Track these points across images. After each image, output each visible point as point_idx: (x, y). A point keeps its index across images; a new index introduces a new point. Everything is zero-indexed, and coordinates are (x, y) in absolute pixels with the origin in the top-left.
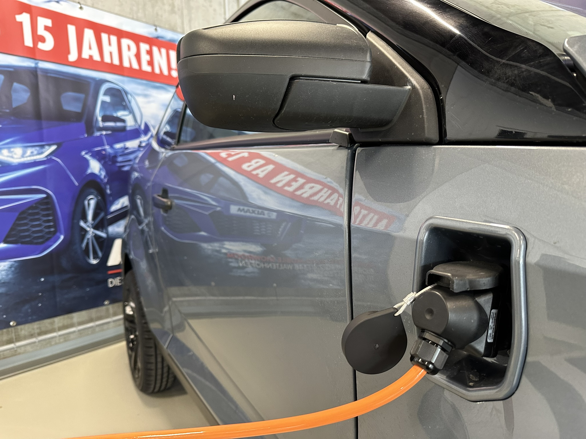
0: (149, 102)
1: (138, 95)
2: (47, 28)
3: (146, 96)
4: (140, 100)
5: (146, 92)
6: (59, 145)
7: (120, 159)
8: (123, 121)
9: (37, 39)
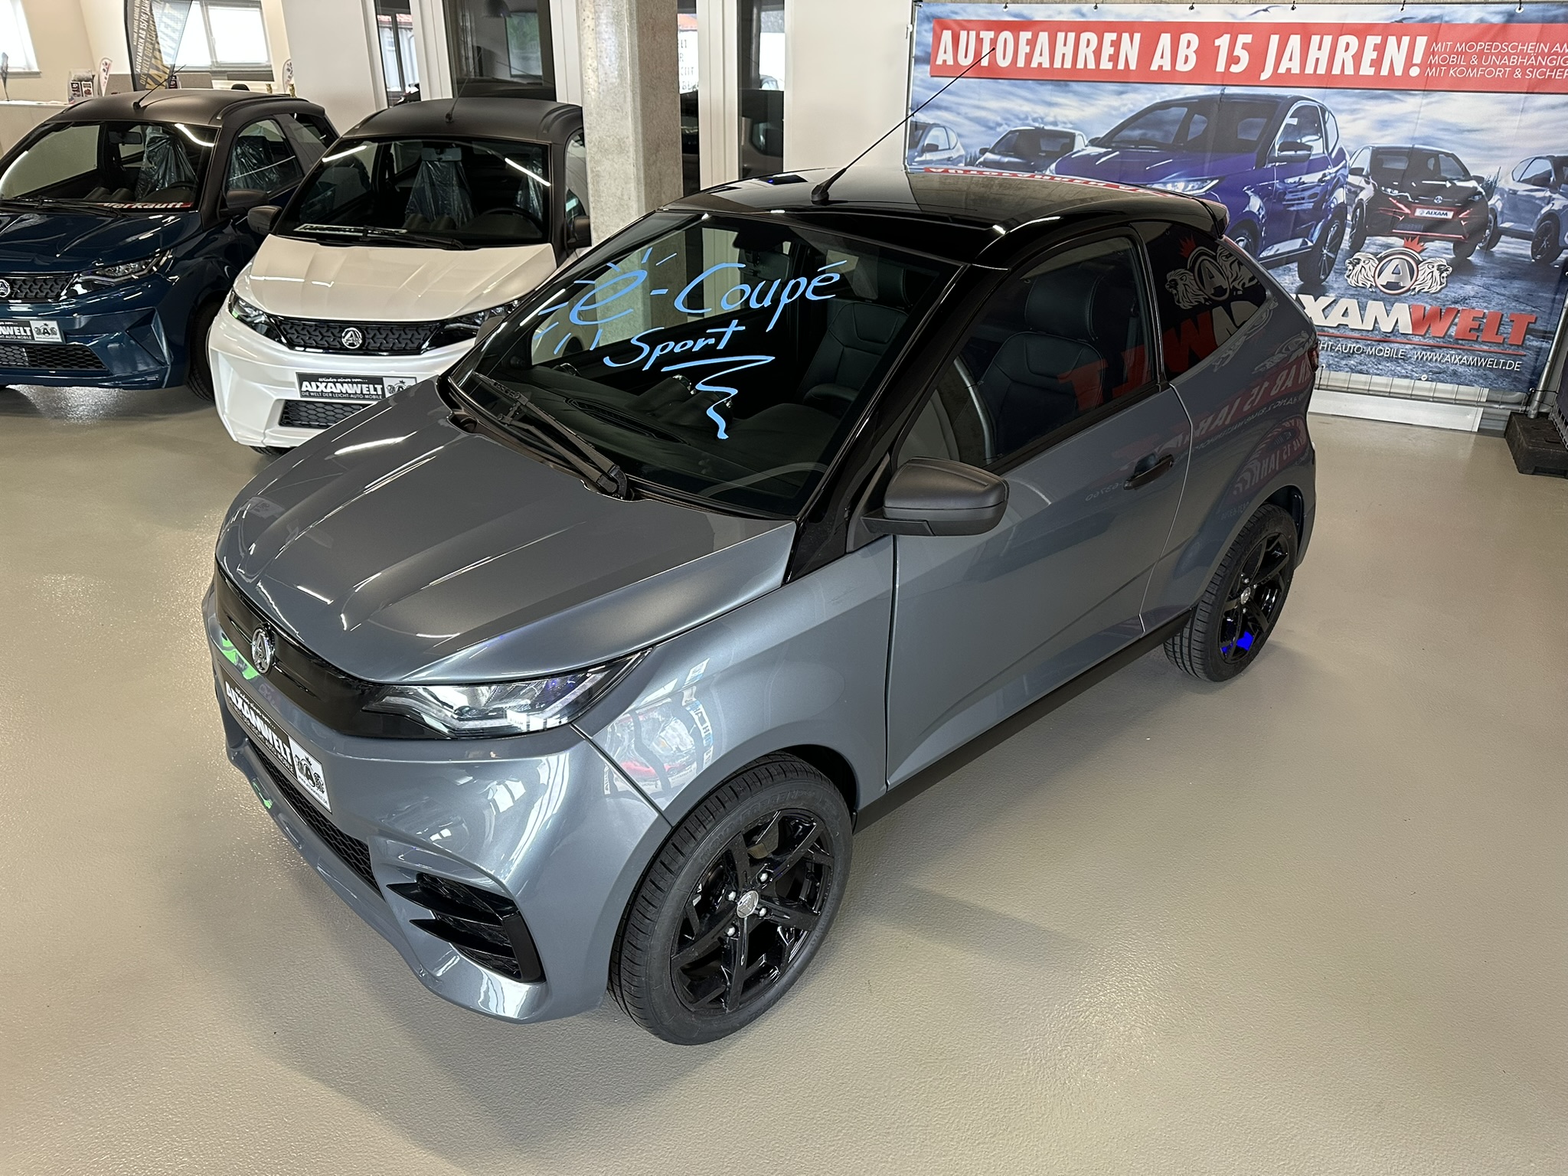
0: (1355, 120)
1: (1340, 111)
2: (1245, 47)
3: (1353, 111)
4: (1341, 119)
5: (1355, 107)
6: (1221, 179)
7: (1289, 196)
8: (1310, 148)
9: (1233, 60)
